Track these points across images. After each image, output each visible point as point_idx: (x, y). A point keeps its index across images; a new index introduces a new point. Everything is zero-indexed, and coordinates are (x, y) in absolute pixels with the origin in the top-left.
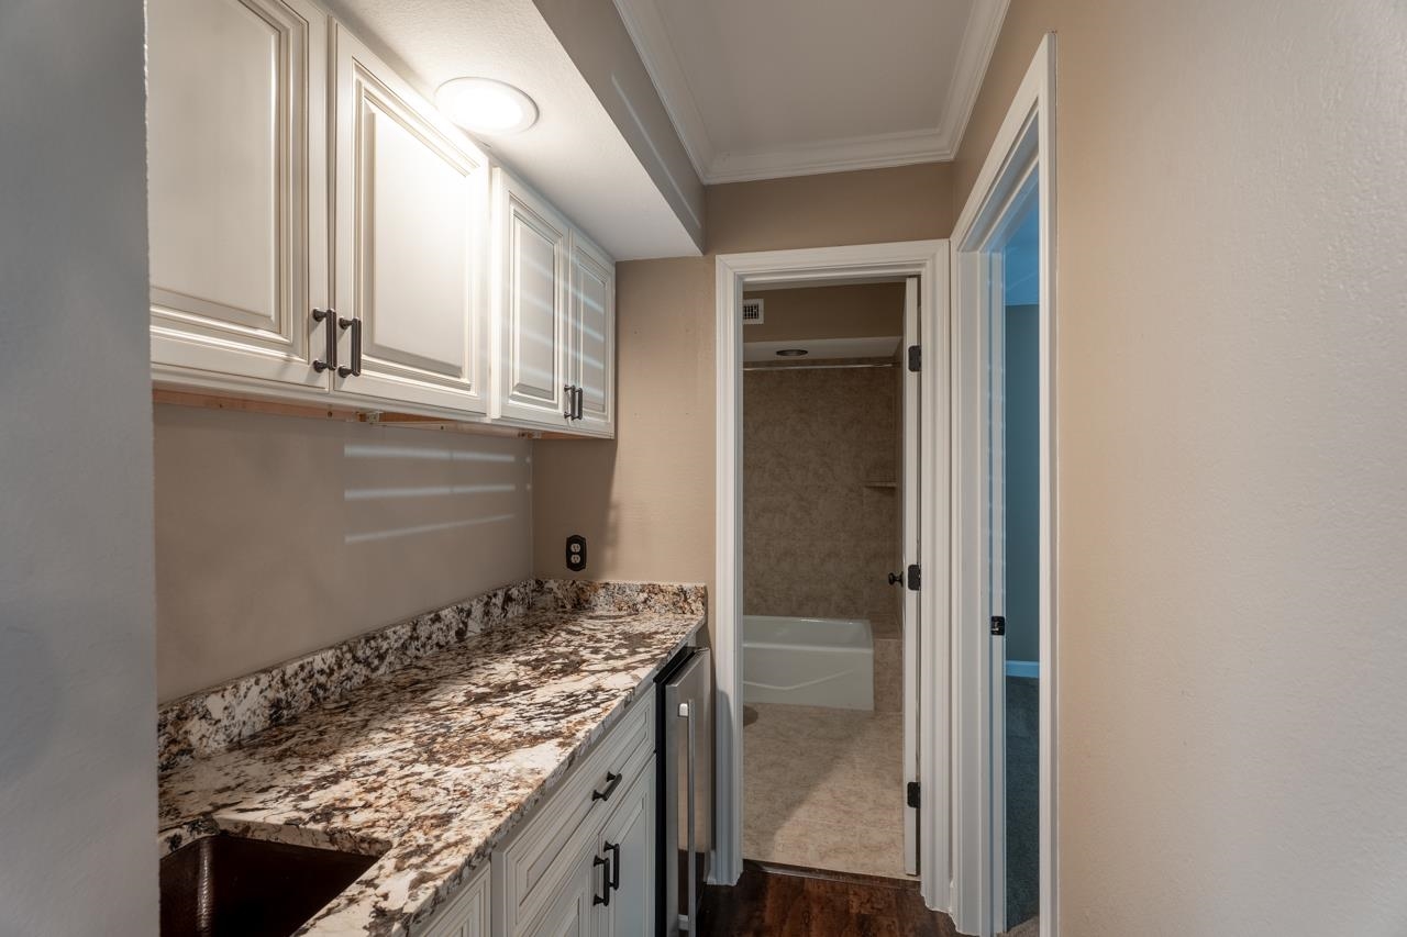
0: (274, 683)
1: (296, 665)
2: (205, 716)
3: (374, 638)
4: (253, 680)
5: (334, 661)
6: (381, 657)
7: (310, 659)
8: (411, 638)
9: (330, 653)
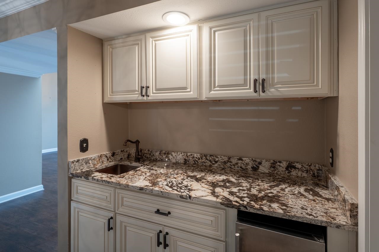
0: (185, 155)
1: (190, 154)
2: (172, 155)
3: (213, 156)
4: (180, 153)
5: (200, 157)
6: (216, 162)
7: (194, 154)
8: (228, 161)
9: (199, 154)
